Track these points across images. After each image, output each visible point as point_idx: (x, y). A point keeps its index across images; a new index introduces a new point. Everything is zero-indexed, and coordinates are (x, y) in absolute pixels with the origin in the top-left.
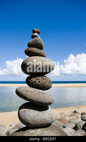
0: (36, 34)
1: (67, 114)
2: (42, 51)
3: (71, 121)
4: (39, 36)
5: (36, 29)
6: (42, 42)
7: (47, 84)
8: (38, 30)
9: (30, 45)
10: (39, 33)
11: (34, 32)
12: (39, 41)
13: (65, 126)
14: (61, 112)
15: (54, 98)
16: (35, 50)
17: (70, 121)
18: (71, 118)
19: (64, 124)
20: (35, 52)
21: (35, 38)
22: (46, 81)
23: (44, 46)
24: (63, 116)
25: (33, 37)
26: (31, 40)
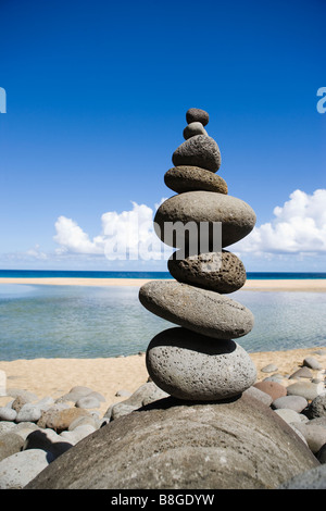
0: (197, 125)
1: (280, 369)
2: (215, 175)
3: (295, 390)
4: (204, 131)
5: (195, 112)
6: (217, 147)
7: (232, 273)
8: (203, 113)
9: (179, 159)
10: (204, 122)
11: (190, 118)
12: (206, 147)
13: (276, 403)
14: (264, 364)
15: (253, 318)
16: (195, 172)
17: (291, 391)
18: (293, 381)
19: (274, 399)
20: (197, 178)
21: (196, 137)
22: (228, 266)
23: (220, 161)
24: (269, 375)
25: (188, 133)
26: (183, 144)
